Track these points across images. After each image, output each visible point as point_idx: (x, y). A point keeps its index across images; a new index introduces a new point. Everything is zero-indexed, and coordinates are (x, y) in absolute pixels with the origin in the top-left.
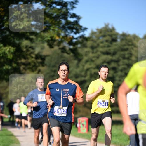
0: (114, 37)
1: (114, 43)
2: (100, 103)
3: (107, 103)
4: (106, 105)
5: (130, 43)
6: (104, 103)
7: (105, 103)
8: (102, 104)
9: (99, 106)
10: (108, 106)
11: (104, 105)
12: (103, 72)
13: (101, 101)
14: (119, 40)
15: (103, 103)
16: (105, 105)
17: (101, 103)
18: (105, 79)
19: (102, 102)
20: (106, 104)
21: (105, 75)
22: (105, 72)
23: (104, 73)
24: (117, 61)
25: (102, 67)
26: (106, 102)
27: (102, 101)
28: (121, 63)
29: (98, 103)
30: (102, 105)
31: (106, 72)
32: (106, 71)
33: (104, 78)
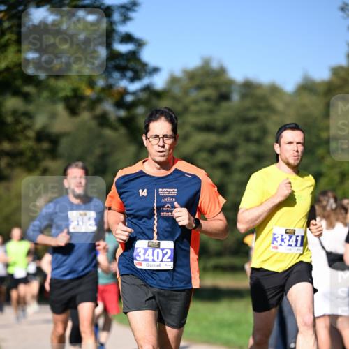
0: (224, 89)
1: (224, 105)
2: (279, 240)
3: (299, 239)
4: (296, 245)
5: (262, 104)
6: (291, 237)
7: (294, 238)
8: (286, 240)
9: (277, 248)
10: (302, 248)
11: (290, 245)
12: (290, 143)
13: (284, 232)
14: (236, 97)
15: (288, 238)
16: (294, 243)
17: (282, 240)
18: (296, 163)
19: (287, 236)
20: (297, 241)
21: (296, 154)
22: (295, 144)
23: (294, 147)
24: (231, 148)
25: (285, 129)
26: (296, 234)
27: (287, 233)
28: (240, 151)
29: (275, 239)
30: (287, 243)
31: (298, 143)
32: (298, 141)
33: (292, 161)
